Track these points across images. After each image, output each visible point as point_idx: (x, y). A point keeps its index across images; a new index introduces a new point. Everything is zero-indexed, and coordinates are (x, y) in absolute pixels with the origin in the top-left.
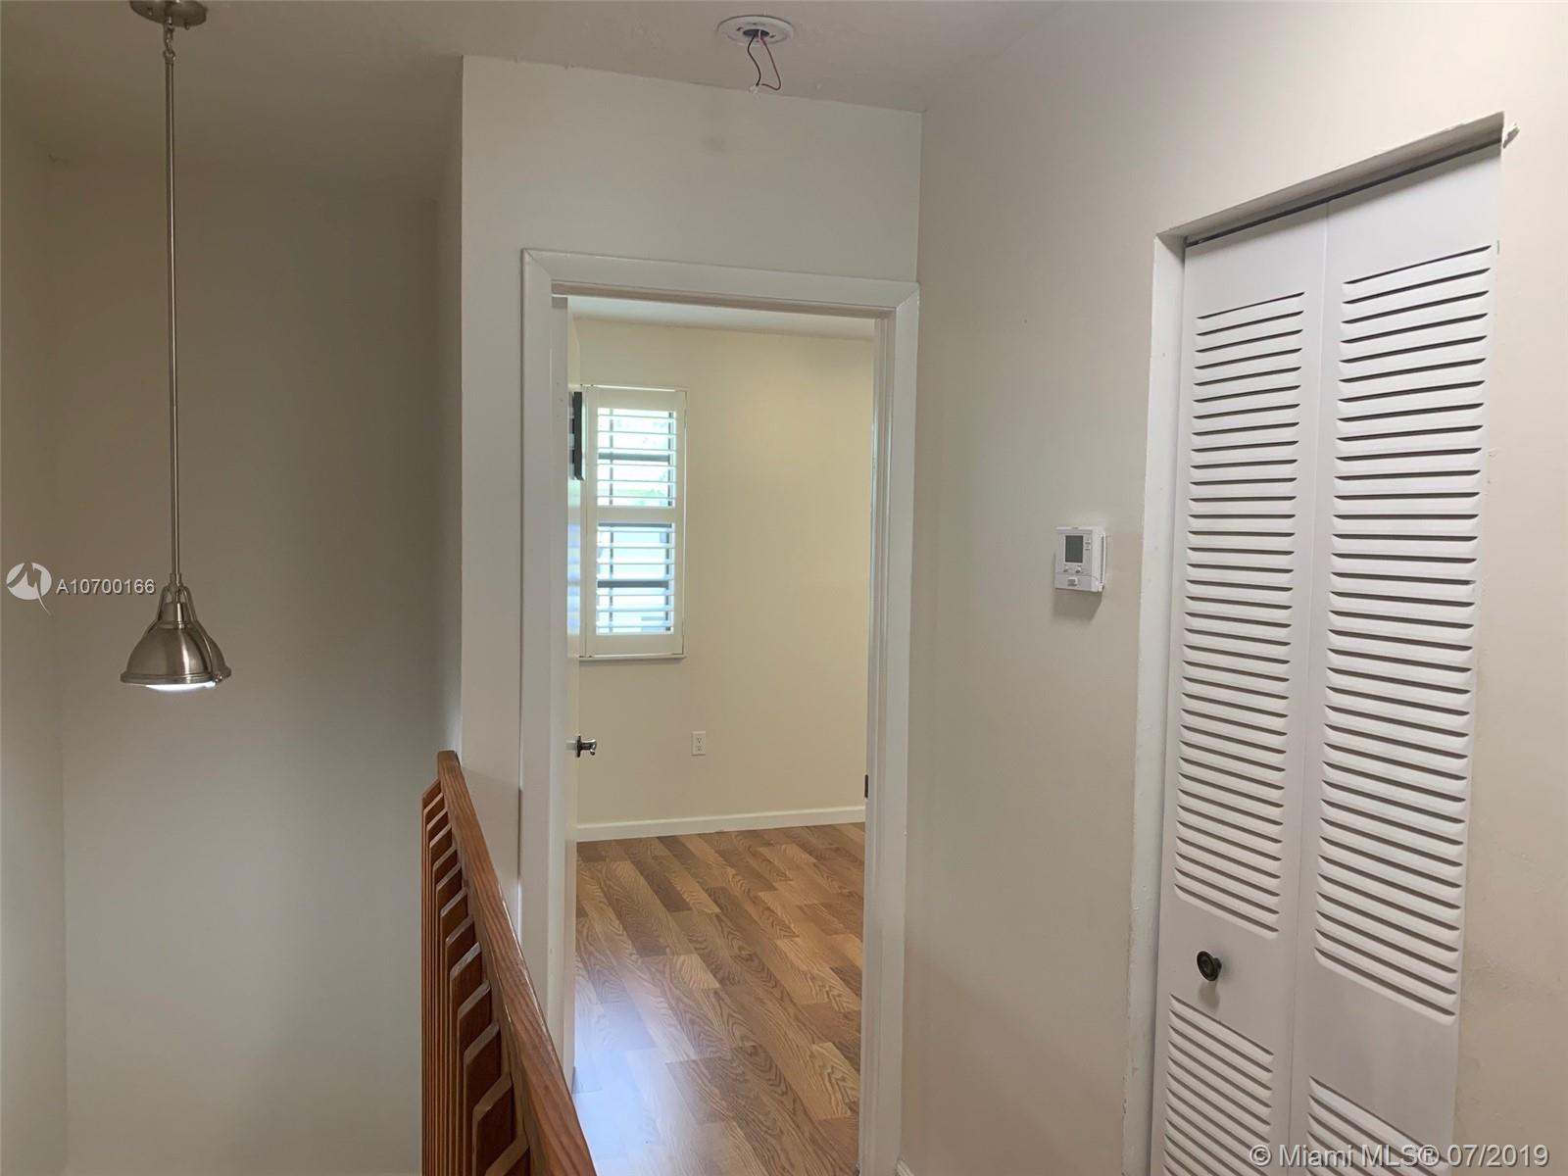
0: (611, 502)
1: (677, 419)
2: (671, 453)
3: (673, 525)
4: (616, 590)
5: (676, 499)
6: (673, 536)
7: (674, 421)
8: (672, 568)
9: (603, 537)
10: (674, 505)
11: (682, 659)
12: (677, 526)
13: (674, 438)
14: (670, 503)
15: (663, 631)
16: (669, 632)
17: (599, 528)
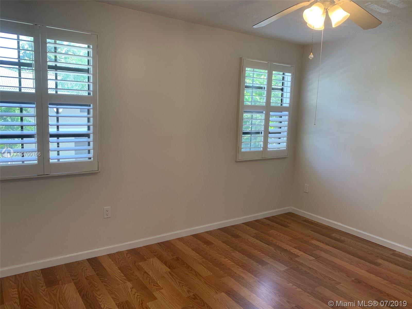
0: (56, 92)
1: (93, 49)
2: (89, 67)
3: (91, 105)
4: (61, 139)
5: (93, 91)
6: (91, 111)
7: (91, 51)
8: (91, 128)
9: (52, 111)
10: (92, 94)
11: (97, 173)
12: (93, 106)
13: (91, 59)
14: (89, 94)
15: (87, 159)
16: (90, 160)
17: (50, 106)
